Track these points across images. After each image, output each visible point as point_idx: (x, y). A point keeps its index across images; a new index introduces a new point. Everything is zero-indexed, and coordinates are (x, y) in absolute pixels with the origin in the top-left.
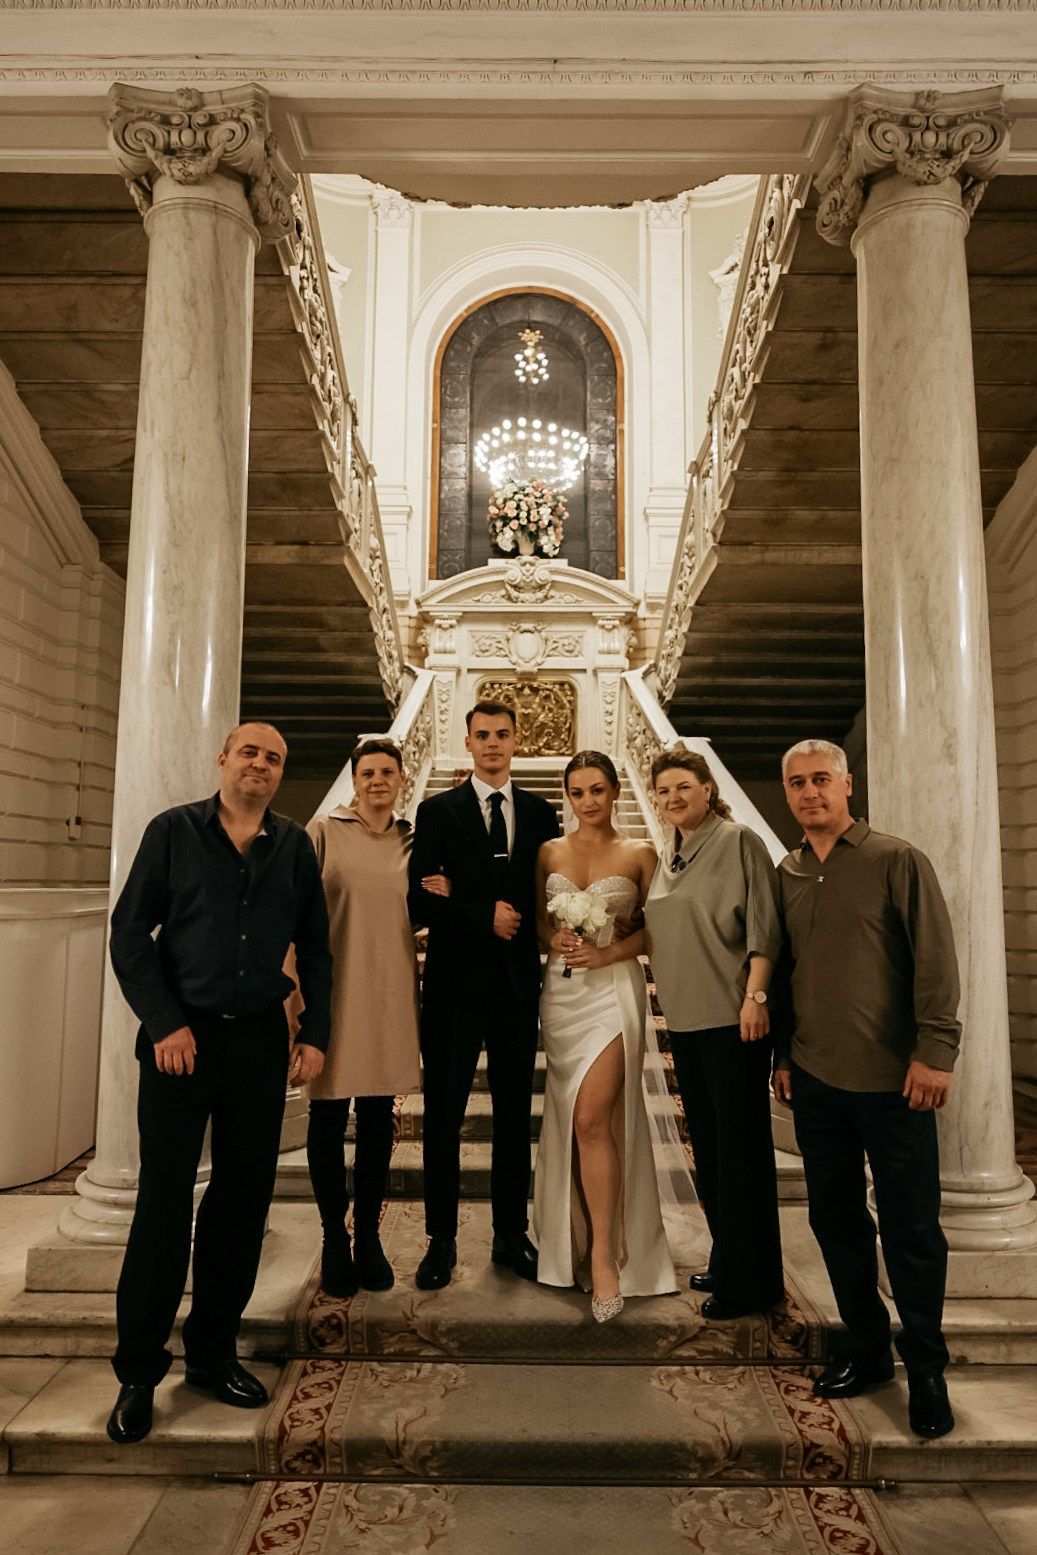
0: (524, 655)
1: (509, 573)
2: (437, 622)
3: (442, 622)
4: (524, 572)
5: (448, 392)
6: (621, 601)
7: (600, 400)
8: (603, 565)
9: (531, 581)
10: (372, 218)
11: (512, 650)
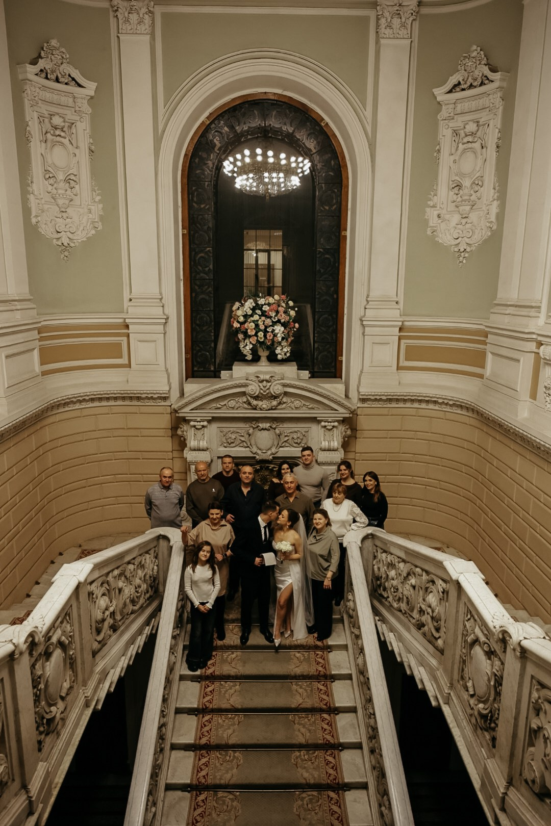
0: (262, 447)
1: (250, 388)
2: (192, 423)
3: (196, 423)
4: (262, 387)
5: (195, 199)
6: (341, 410)
7: (327, 208)
8: (325, 353)
9: (268, 393)
10: (113, 21)
11: (253, 442)
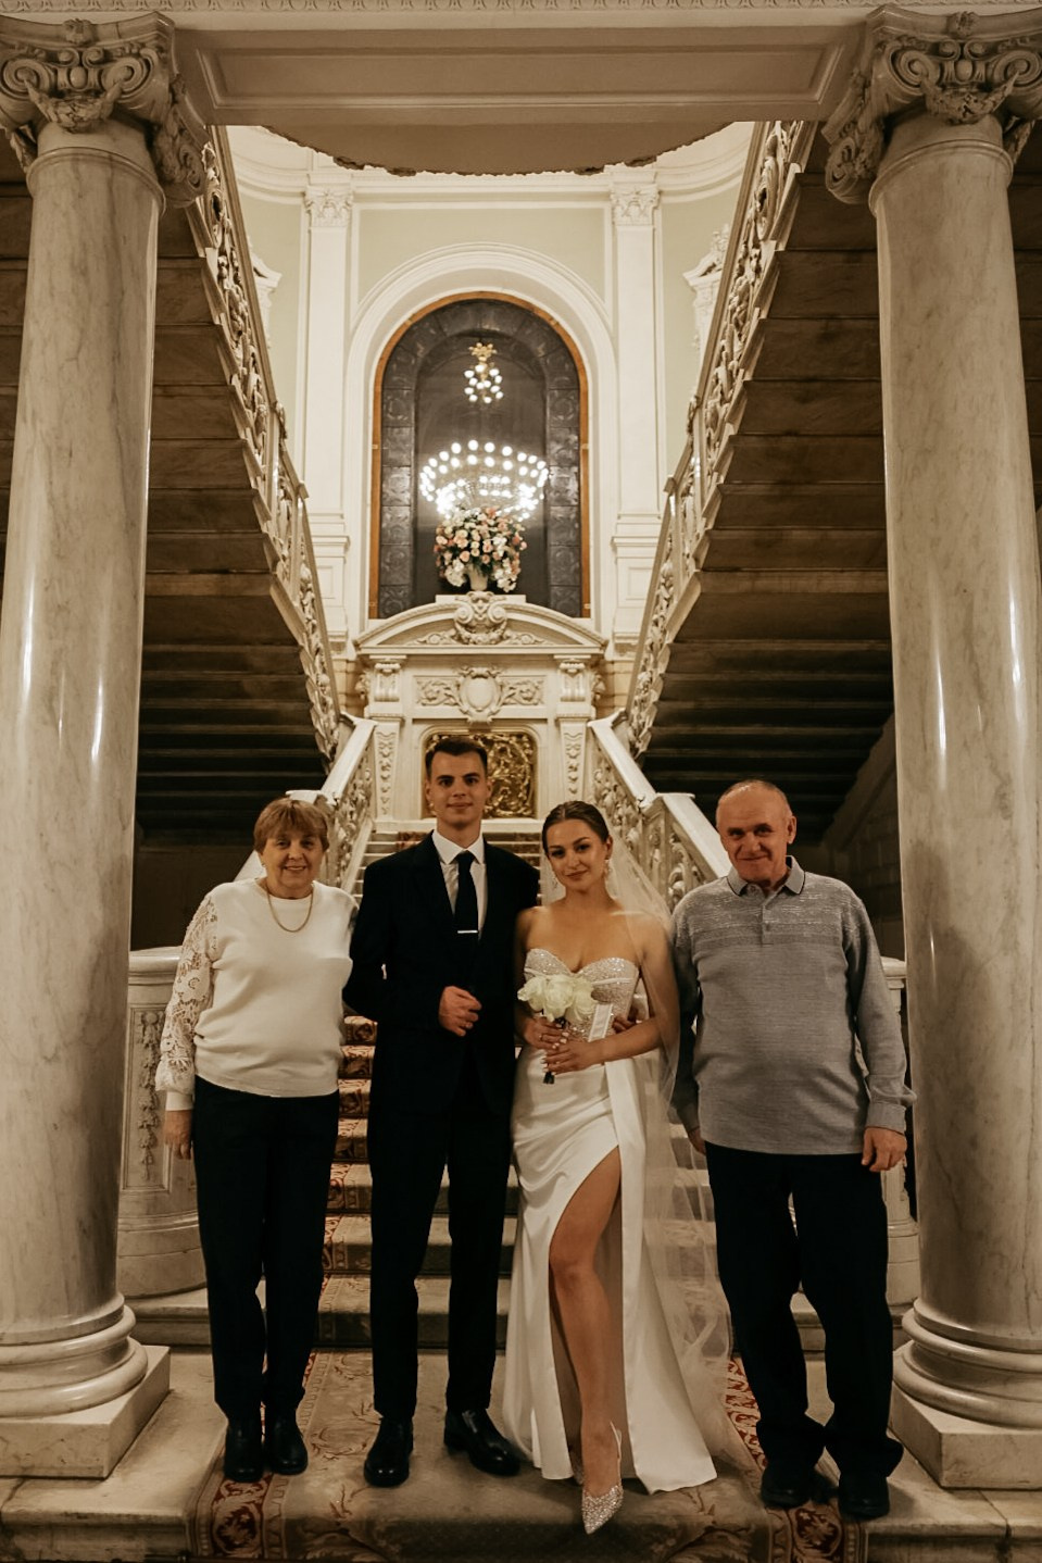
0: (475, 703)
1: (460, 610)
2: (378, 666)
3: (383, 666)
4: (476, 609)
5: (390, 410)
6: (587, 643)
7: (561, 418)
8: (566, 601)
9: (485, 619)
10: (304, 216)
11: (464, 698)
